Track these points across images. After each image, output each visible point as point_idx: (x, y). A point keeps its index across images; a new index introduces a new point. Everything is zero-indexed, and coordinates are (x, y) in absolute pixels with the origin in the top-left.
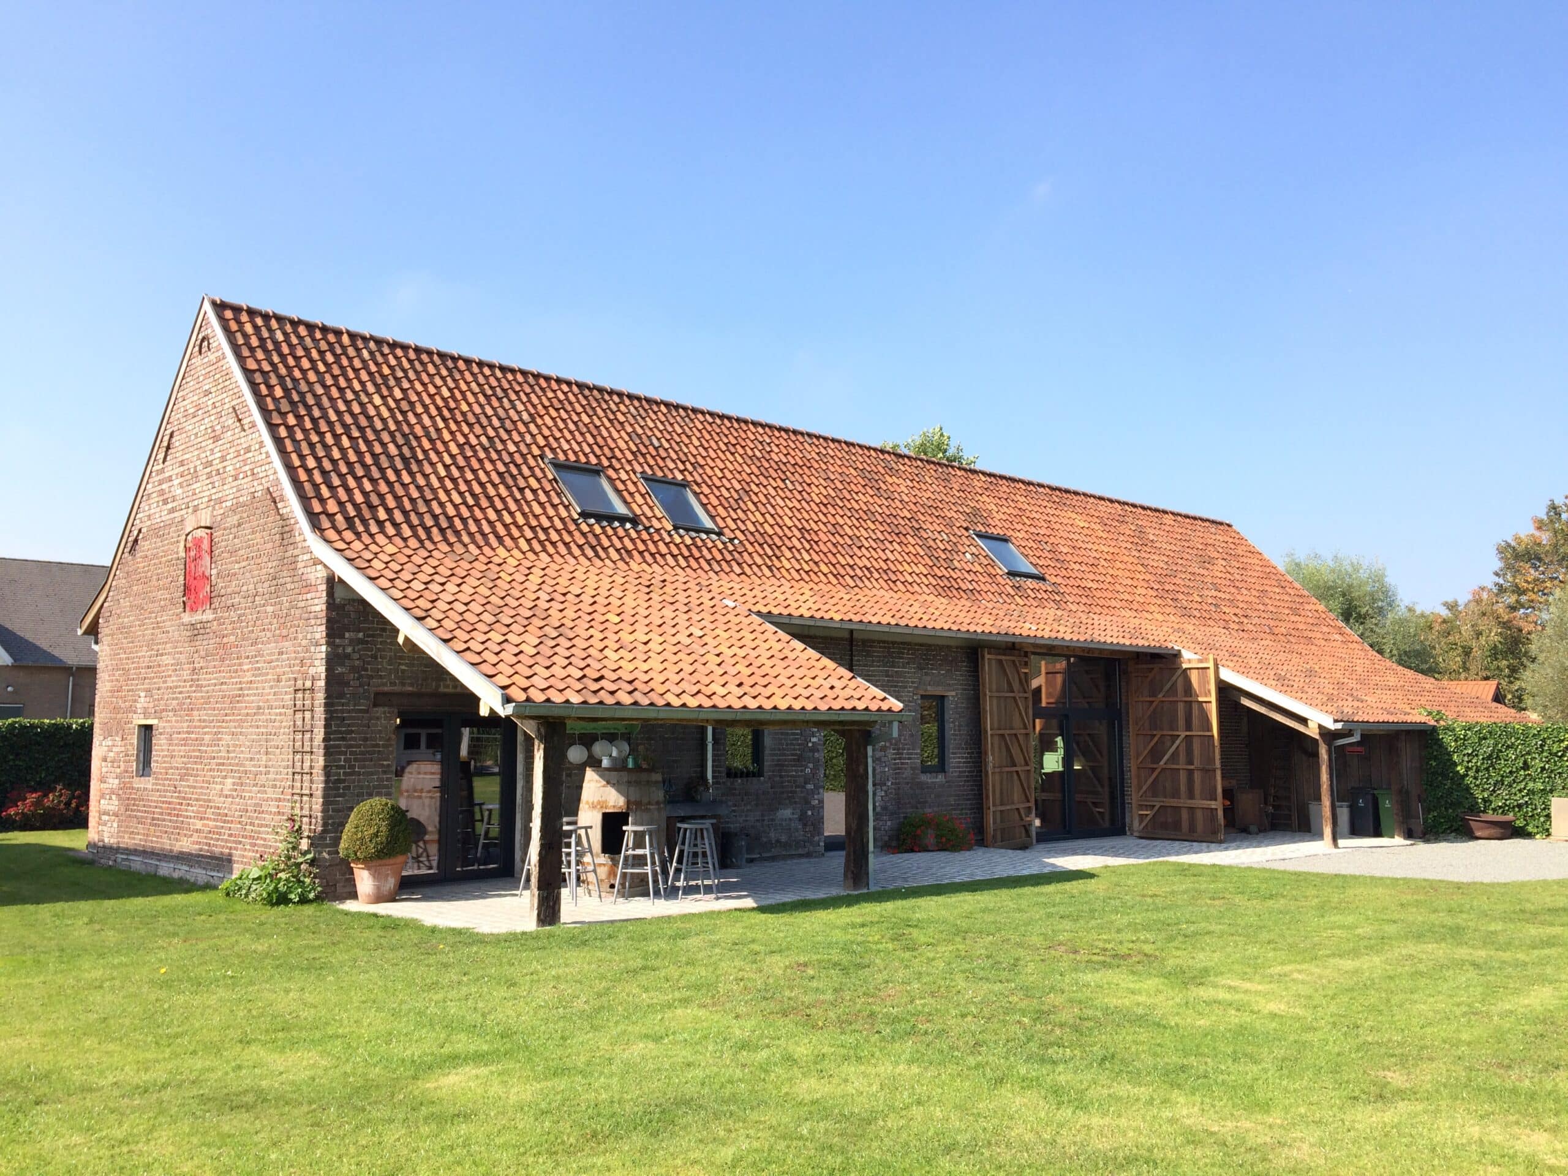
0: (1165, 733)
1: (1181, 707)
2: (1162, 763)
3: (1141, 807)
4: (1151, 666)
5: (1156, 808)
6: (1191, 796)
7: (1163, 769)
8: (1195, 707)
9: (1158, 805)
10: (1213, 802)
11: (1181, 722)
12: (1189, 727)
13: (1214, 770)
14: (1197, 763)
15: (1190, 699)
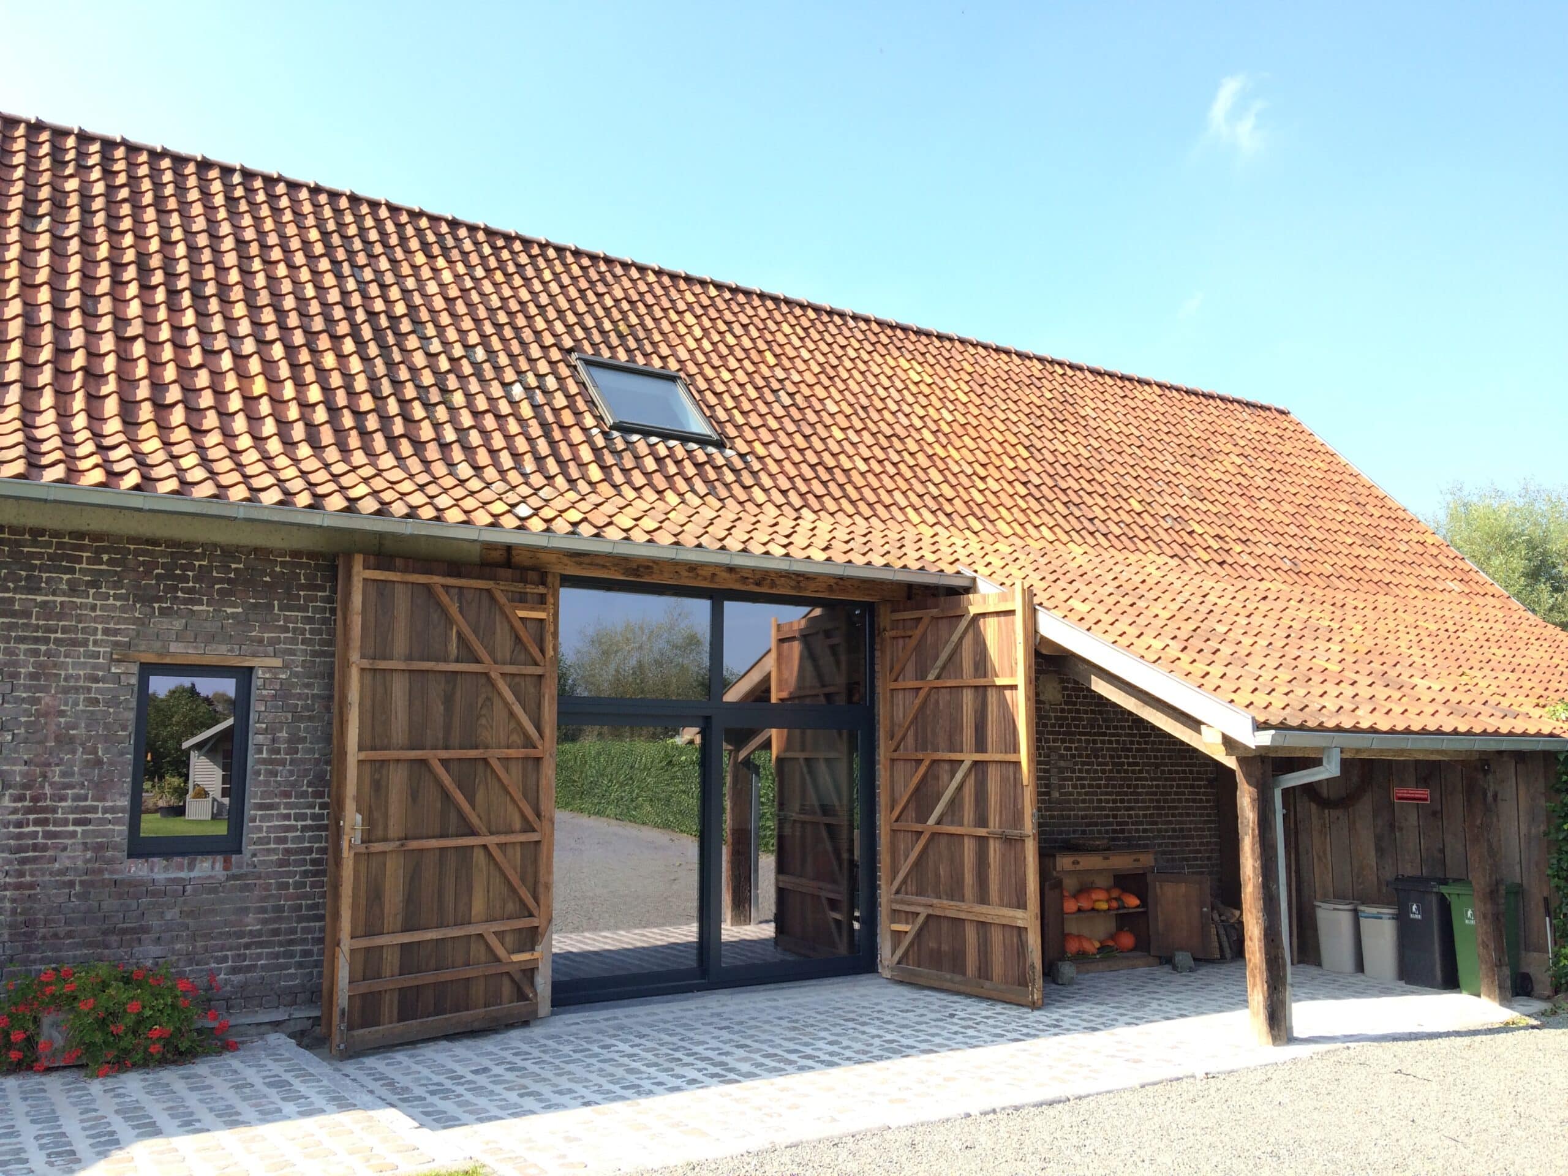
0: (940, 755)
1: (968, 699)
2: (931, 821)
3: (895, 915)
4: (917, 614)
5: (921, 919)
6: (983, 898)
7: (934, 835)
8: (992, 696)
9: (924, 912)
10: (1019, 913)
11: (968, 735)
12: (981, 745)
13: (1022, 840)
14: (994, 822)
15: (982, 682)
